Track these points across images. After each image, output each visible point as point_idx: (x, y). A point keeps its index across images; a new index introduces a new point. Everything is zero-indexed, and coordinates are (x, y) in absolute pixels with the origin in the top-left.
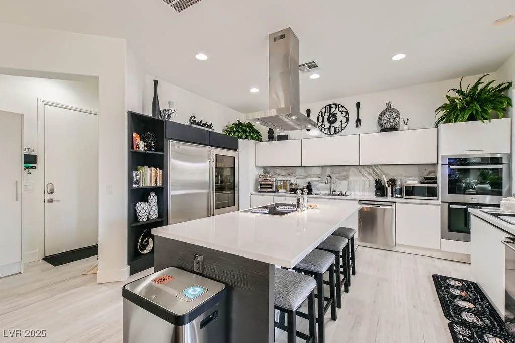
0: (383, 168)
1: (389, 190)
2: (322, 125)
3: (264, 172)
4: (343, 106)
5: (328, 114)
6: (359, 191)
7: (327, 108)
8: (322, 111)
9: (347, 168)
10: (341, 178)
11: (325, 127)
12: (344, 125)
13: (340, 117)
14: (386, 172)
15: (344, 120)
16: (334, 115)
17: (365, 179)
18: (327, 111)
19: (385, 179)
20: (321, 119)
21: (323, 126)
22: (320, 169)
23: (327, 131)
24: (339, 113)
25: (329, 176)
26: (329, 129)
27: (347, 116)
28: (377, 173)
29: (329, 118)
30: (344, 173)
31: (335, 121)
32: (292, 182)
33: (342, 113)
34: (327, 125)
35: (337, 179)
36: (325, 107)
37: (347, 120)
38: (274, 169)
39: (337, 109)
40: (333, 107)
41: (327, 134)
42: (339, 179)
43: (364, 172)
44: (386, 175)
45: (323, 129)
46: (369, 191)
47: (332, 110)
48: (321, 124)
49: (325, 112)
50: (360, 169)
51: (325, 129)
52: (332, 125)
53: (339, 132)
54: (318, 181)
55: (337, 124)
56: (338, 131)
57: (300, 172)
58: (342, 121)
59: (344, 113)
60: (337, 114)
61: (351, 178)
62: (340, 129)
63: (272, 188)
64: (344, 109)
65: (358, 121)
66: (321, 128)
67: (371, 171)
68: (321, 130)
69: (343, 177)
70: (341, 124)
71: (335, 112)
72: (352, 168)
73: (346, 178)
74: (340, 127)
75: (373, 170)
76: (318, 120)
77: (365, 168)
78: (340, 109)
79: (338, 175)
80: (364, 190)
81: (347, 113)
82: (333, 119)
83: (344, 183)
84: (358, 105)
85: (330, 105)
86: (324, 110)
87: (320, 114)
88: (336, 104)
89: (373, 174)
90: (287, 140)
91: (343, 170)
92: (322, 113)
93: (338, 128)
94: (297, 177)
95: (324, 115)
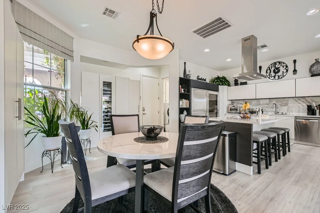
0: (313, 98)
2: (269, 75)
3: (232, 103)
4: (284, 63)
5: (273, 68)
6: (296, 112)
7: (273, 65)
8: (270, 67)
9: (286, 99)
10: (282, 105)
12: (284, 74)
13: (282, 69)
14: (315, 101)
15: (285, 71)
17: (300, 105)
18: (273, 66)
19: (314, 104)
20: (269, 71)
21: (270, 75)
22: (268, 100)
23: (272, 78)
24: (281, 67)
25: (274, 104)
26: (275, 77)
27: (287, 68)
28: (308, 101)
29: (274, 71)
30: (285, 102)
31: (279, 71)
32: (250, 108)
33: (283, 67)
34: (273, 74)
35: (279, 106)
36: (272, 64)
37: (287, 71)
38: (237, 101)
39: (280, 64)
40: (277, 64)
41: (273, 80)
42: (281, 106)
43: (299, 101)
44: (315, 102)
45: (270, 77)
46: (303, 112)
47: (277, 66)
49: (272, 67)
50: (296, 100)
51: (271, 77)
52: (277, 74)
53: (281, 78)
54: (267, 107)
55: (280, 74)
56: (280, 78)
57: (254, 102)
58: (283, 72)
59: (285, 67)
60: (280, 67)
61: (289, 105)
62: (282, 76)
63: (237, 111)
64: (285, 64)
65: (295, 71)
66: (268, 76)
67: (304, 100)
69: (285, 104)
70: (283, 73)
71: (279, 67)
72: (291, 99)
73: (286, 105)
74: (282, 75)
75: (306, 100)
76: (267, 72)
77: (300, 99)
78: (282, 65)
79: (280, 103)
80: (300, 112)
81: (287, 66)
82: (277, 71)
83: (285, 108)
84: (295, 61)
85: (275, 63)
87: (268, 68)
88: (279, 62)
89: (306, 102)
90: (247, 84)
91: (284, 100)
92: (269, 68)
93: (280, 76)
94: (253, 105)
95: (270, 69)
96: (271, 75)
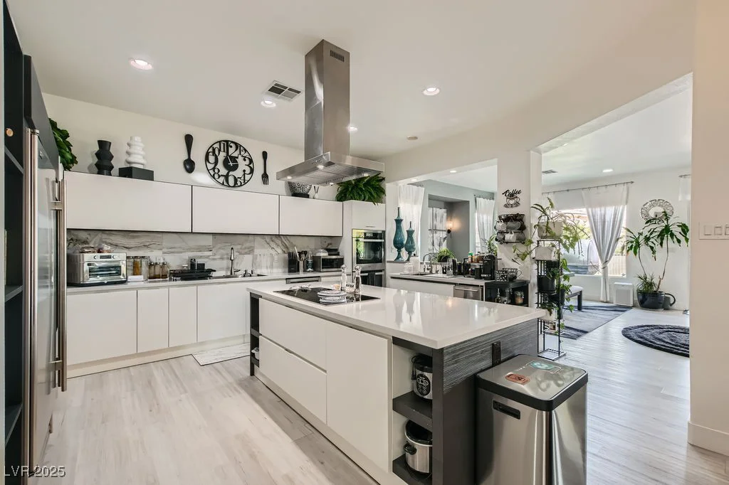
0: (292, 239)
1: (301, 264)
2: (214, 169)
4: (246, 150)
5: (222, 156)
6: (267, 268)
7: (222, 145)
8: (215, 146)
9: (251, 238)
10: (243, 251)
11: (220, 174)
12: (247, 177)
13: (242, 164)
14: (295, 244)
15: (248, 171)
16: (234, 159)
17: (273, 252)
18: (222, 149)
19: (296, 251)
20: (212, 159)
21: (216, 171)
22: (211, 237)
23: (221, 179)
24: (241, 158)
25: (232, 249)
26: (227, 177)
27: (251, 165)
28: (285, 244)
29: (225, 161)
30: (248, 245)
31: (235, 167)
32: (154, 261)
33: (245, 160)
34: (223, 171)
35: (237, 254)
36: (220, 142)
37: (252, 171)
39: (238, 152)
40: (231, 147)
41: (223, 184)
42: (241, 254)
43: (272, 244)
45: (216, 176)
46: (278, 267)
47: (231, 151)
48: (213, 166)
49: (220, 150)
50: (268, 240)
51: (219, 176)
52: (231, 173)
53: (241, 185)
54: (208, 257)
55: (238, 173)
56: (239, 184)
57: (171, 242)
58: (244, 171)
59: (247, 160)
60: (237, 158)
61: (257, 251)
62: (242, 181)
64: (246, 154)
65: (265, 177)
66: (212, 172)
67: (279, 242)
68: (213, 177)
69: (246, 250)
70: (244, 175)
71: (235, 155)
72: (258, 238)
73: (250, 250)
74: (242, 178)
75: (282, 242)
76: (207, 159)
77: (274, 238)
78: (242, 153)
79: (239, 247)
80: (272, 267)
81: (251, 161)
82: (231, 164)
83: (248, 258)
84: (265, 155)
85: (227, 141)
86: (217, 146)
87: (211, 150)
88: (236, 144)
89: (283, 247)
90: (151, 180)
91: (246, 241)
92: (214, 150)
93: (239, 180)
94: (165, 250)
95: (217, 153)
96: (219, 171)
